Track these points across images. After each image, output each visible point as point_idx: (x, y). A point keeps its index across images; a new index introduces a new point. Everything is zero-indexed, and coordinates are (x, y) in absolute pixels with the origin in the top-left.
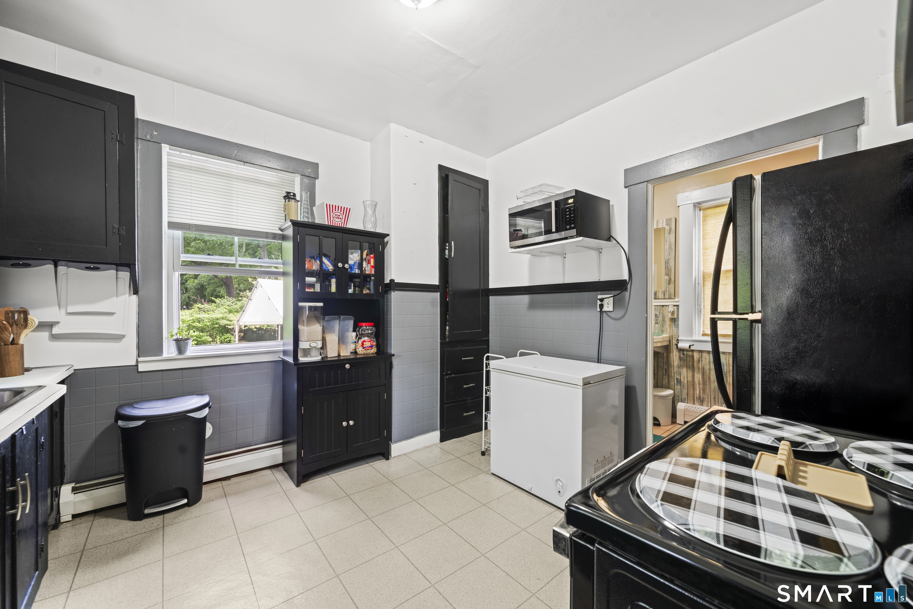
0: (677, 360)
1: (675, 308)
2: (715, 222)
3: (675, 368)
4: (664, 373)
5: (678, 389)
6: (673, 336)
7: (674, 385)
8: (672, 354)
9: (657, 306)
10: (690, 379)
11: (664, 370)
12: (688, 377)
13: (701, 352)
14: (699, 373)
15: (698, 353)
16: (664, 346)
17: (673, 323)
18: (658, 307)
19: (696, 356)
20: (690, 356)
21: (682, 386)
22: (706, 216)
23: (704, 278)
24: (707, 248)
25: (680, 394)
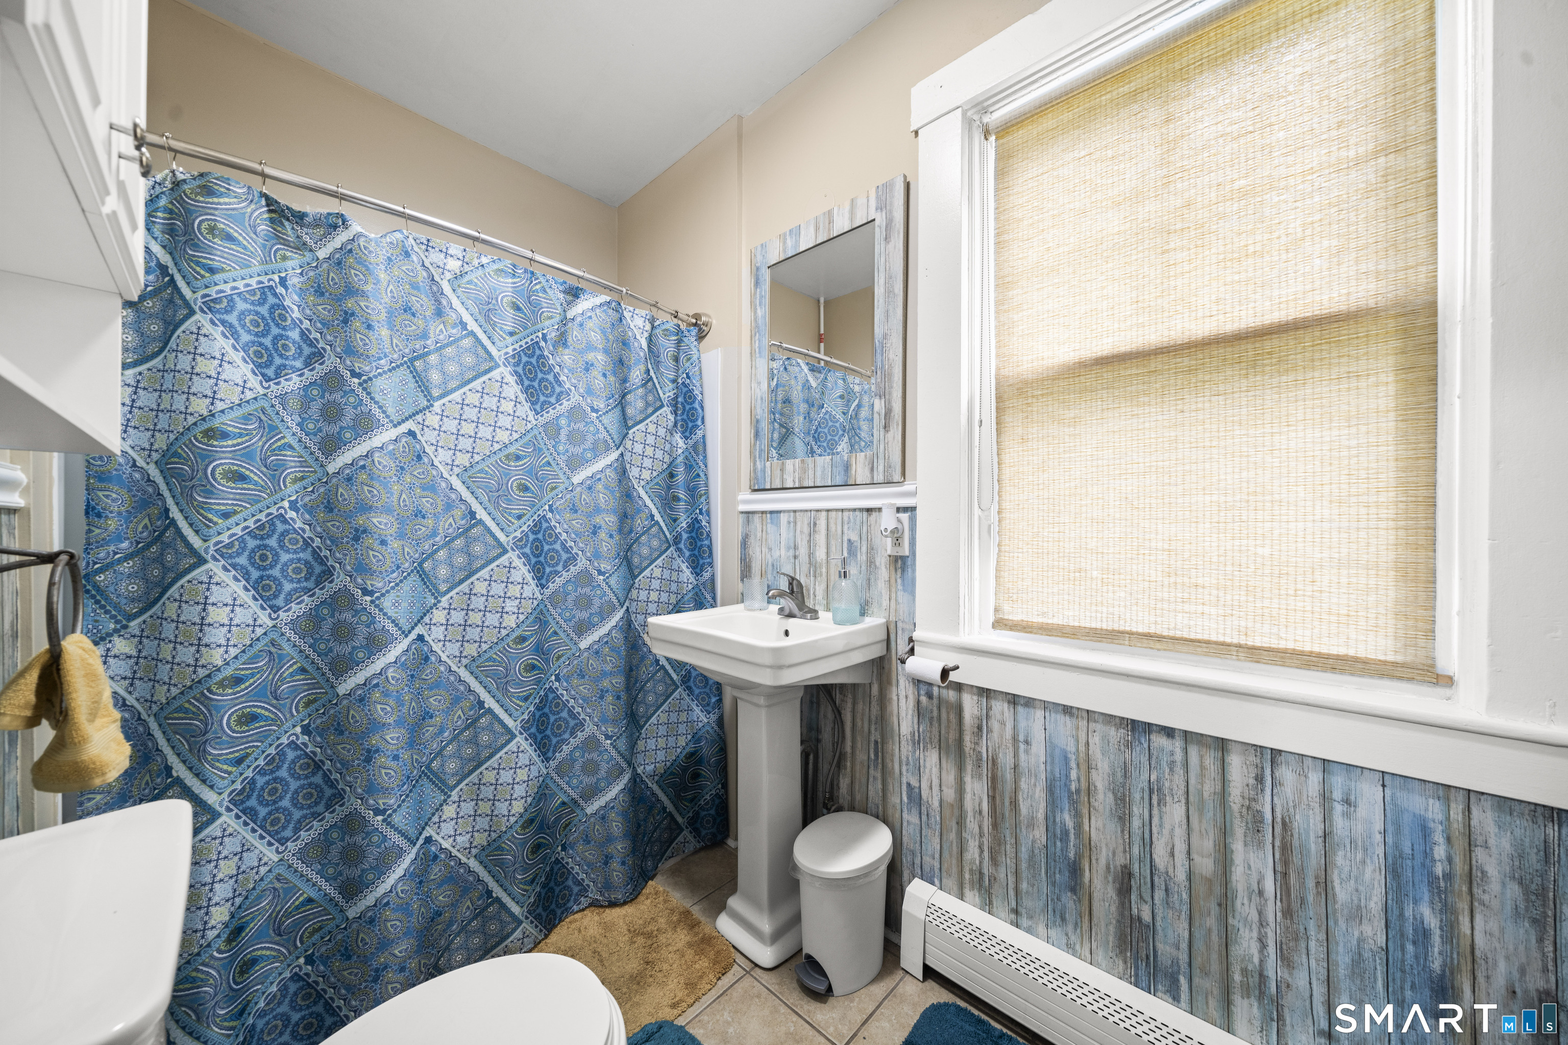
0: (910, 717)
1: (904, 517)
2: (1040, 171)
3: (903, 743)
4: (872, 756)
5: (912, 827)
6: (900, 625)
7: (898, 807)
8: (894, 689)
9: (854, 510)
10: (950, 794)
11: (872, 745)
12: (944, 788)
13: (985, 693)
14: (980, 777)
15: (975, 698)
16: (873, 661)
17: (899, 571)
18: (857, 513)
19: (970, 706)
20: (948, 704)
21: (924, 818)
22: (1010, 157)
23: (999, 399)
24: (1010, 279)
25: (918, 845)
